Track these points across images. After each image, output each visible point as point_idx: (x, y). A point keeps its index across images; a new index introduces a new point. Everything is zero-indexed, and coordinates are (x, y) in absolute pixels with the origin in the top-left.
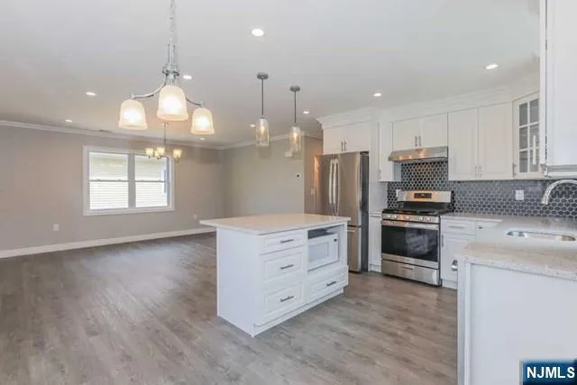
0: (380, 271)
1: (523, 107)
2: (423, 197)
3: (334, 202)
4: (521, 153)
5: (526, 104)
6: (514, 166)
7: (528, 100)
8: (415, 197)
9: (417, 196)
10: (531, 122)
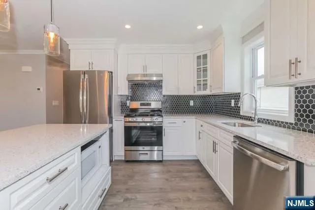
0: (123, 159)
1: (199, 57)
2: (145, 105)
3: (85, 111)
4: (198, 81)
5: (200, 56)
6: (194, 88)
7: (201, 54)
8: (141, 105)
9: (142, 105)
10: (203, 65)
